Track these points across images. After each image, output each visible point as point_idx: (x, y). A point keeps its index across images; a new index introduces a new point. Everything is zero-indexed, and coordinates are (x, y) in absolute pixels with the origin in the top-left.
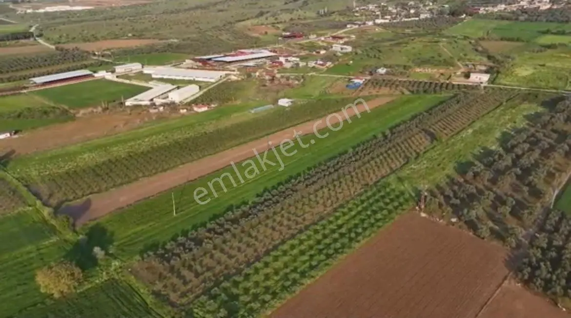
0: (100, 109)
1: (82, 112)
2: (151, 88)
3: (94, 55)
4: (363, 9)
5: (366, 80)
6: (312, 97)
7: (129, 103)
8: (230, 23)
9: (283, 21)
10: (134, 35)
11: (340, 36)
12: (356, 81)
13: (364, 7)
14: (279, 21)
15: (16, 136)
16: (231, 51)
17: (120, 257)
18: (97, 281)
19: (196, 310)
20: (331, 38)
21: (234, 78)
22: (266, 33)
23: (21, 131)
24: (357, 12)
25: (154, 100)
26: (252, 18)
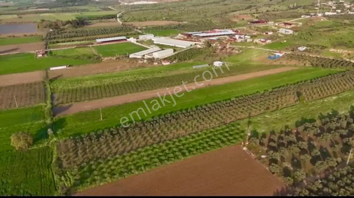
0: (115, 58)
1: (106, 58)
2: (148, 49)
3: (137, 29)
4: (322, 5)
5: (285, 54)
6: (239, 62)
7: (131, 56)
8: (226, 13)
9: (261, 12)
10: (166, 19)
11: (291, 23)
12: (277, 54)
13: (324, 4)
14: (258, 12)
15: (69, 68)
16: (208, 30)
17: (59, 137)
18: (41, 146)
19: (68, 172)
20: (283, 24)
21: (199, 46)
22: (243, 19)
23: (73, 65)
24: (317, 6)
25: (145, 56)
26: (243, 10)
